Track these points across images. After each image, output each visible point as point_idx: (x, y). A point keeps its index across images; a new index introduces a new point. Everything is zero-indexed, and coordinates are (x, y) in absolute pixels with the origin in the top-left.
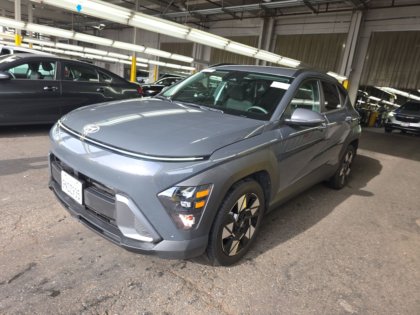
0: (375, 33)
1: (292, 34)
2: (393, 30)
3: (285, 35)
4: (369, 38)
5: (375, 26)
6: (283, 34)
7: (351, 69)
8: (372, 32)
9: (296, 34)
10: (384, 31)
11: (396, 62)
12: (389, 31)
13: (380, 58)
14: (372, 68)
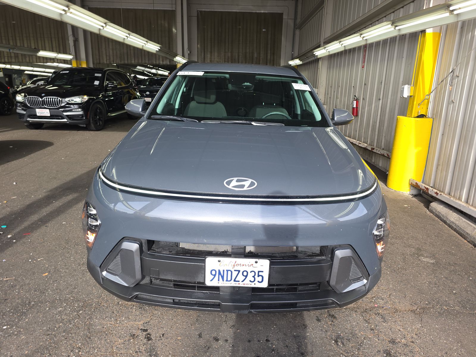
0: (201, 12)
1: (109, 7)
2: (216, 10)
3: (100, 8)
4: (196, 18)
5: (199, 4)
6: (96, 7)
7: (189, 51)
8: (197, 11)
9: (114, 7)
10: (208, 10)
11: (225, 43)
12: (212, 10)
13: (211, 39)
14: (205, 50)
